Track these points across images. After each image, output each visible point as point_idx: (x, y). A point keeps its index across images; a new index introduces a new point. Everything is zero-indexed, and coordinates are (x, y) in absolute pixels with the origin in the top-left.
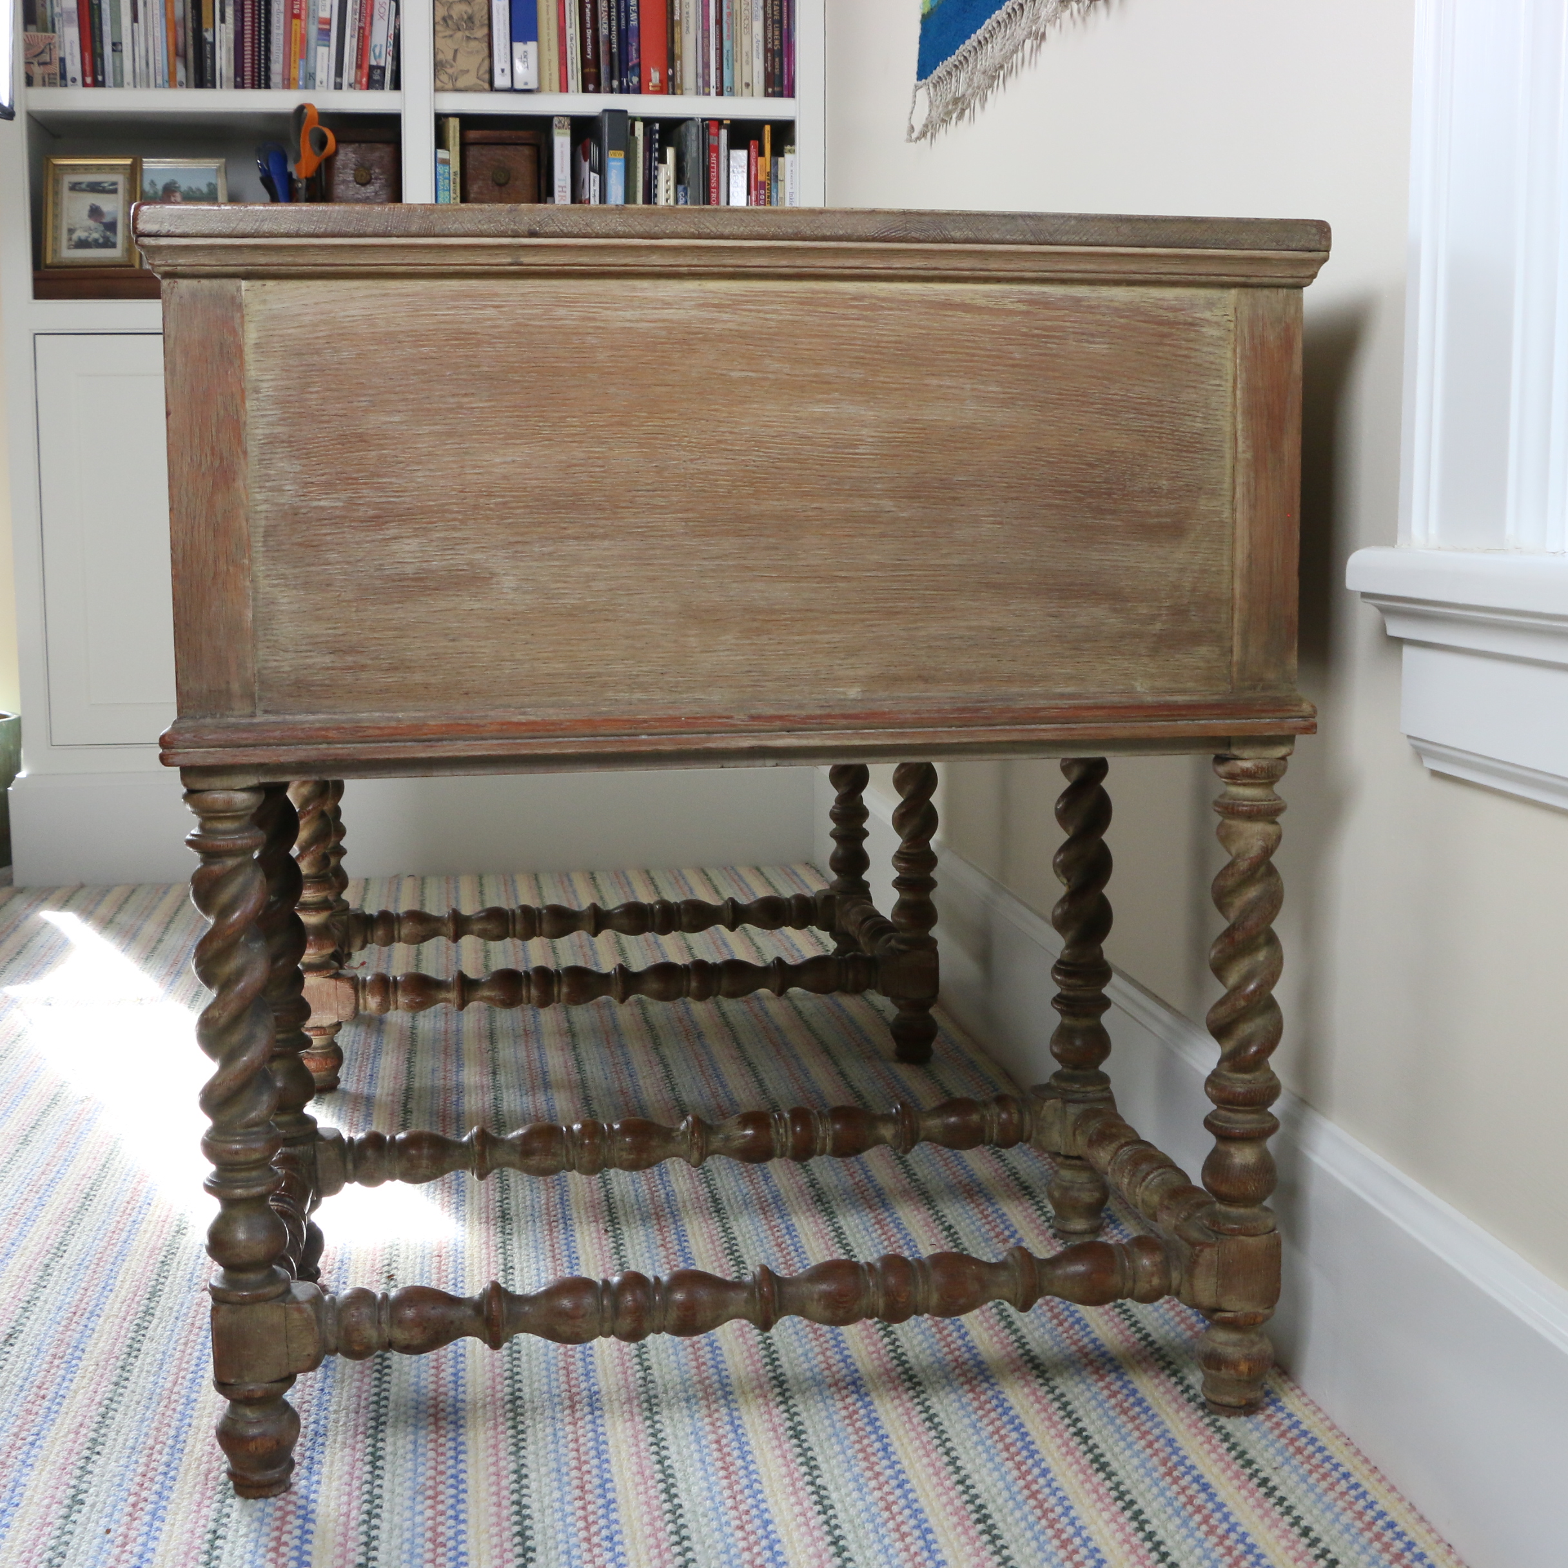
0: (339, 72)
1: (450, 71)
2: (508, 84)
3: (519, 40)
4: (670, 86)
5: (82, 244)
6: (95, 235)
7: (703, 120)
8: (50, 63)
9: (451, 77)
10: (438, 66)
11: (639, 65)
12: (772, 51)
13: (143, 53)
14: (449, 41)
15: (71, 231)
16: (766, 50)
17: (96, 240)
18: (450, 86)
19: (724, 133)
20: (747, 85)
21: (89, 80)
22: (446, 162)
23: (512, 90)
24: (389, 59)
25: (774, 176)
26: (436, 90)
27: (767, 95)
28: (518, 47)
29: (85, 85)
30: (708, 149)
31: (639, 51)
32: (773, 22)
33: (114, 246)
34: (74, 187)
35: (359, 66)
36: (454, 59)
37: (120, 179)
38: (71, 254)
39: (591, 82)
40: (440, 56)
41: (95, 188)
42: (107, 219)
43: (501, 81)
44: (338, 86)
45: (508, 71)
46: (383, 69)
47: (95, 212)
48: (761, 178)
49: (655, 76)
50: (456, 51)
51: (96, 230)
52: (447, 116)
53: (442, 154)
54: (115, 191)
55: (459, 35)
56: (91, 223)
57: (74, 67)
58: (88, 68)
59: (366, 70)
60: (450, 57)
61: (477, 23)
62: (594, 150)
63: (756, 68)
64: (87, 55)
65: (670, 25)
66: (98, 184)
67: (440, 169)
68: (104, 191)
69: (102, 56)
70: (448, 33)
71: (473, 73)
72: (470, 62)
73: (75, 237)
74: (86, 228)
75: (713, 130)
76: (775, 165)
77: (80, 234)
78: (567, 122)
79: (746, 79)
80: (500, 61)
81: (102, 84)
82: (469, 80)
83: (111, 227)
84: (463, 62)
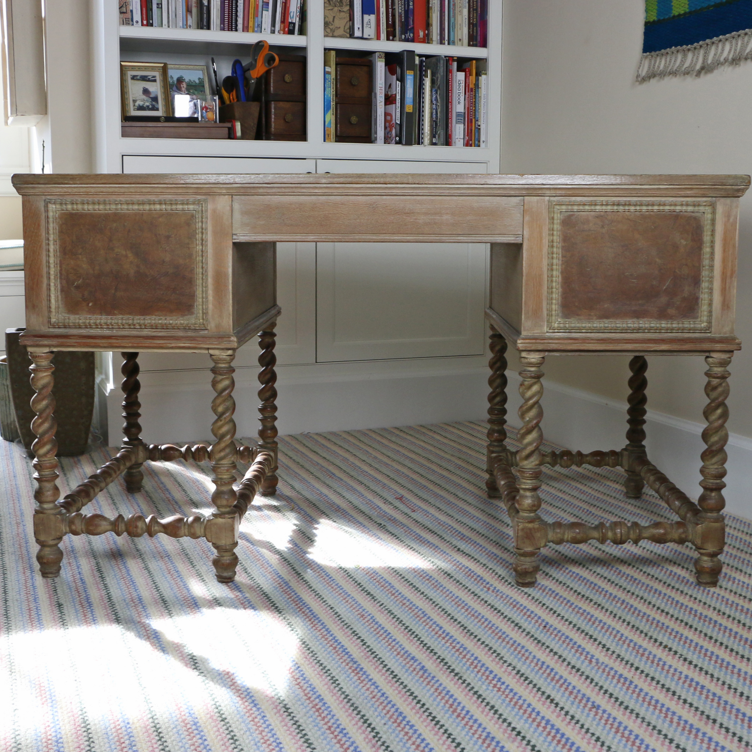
0: (273, 24)
1: (331, 27)
2: (360, 35)
3: (366, 14)
4: (427, 39)
5: (141, 108)
6: (147, 104)
7: (445, 57)
8: (126, 13)
9: (331, 30)
10: (326, 24)
11: (413, 28)
12: (473, 24)
13: (174, 9)
14: (331, 12)
15: (134, 101)
16: (469, 23)
17: (148, 106)
18: (331, 35)
19: (455, 64)
20: (460, 40)
21: (145, 22)
22: (329, 73)
23: (362, 38)
24: (298, 19)
25: (477, 86)
26: (325, 36)
27: (469, 45)
28: (366, 17)
29: (143, 25)
30: (448, 71)
31: (413, 21)
32: (473, 10)
33: (157, 109)
34: (134, 78)
35: (283, 22)
36: (333, 21)
37: (157, 75)
38: (134, 113)
39: (391, 36)
40: (327, 19)
41: (144, 78)
42: (152, 95)
43: (357, 33)
44: (273, 32)
45: (361, 29)
46: (294, 24)
47: (146, 92)
48: (471, 86)
49: (421, 34)
50: (334, 17)
51: (147, 101)
52: (330, 50)
53: (328, 69)
54: (155, 81)
55: (336, 9)
56: (144, 97)
57: (137, 16)
58: (144, 16)
59: (286, 24)
60: (331, 20)
61: (344, 4)
62: (399, 70)
63: (463, 31)
64: (144, 9)
65: (428, 9)
66: (146, 76)
67: (327, 76)
68: (149, 80)
69: (151, 10)
70: (330, 8)
71: (342, 29)
72: (341, 22)
73: (137, 104)
74: (143, 100)
75: (450, 62)
76: (477, 80)
77: (138, 103)
78: (383, 55)
79: (460, 37)
80: (358, 23)
81: (152, 25)
82: (340, 32)
83: (155, 99)
84: (337, 23)
